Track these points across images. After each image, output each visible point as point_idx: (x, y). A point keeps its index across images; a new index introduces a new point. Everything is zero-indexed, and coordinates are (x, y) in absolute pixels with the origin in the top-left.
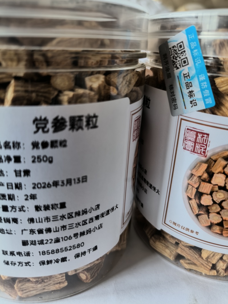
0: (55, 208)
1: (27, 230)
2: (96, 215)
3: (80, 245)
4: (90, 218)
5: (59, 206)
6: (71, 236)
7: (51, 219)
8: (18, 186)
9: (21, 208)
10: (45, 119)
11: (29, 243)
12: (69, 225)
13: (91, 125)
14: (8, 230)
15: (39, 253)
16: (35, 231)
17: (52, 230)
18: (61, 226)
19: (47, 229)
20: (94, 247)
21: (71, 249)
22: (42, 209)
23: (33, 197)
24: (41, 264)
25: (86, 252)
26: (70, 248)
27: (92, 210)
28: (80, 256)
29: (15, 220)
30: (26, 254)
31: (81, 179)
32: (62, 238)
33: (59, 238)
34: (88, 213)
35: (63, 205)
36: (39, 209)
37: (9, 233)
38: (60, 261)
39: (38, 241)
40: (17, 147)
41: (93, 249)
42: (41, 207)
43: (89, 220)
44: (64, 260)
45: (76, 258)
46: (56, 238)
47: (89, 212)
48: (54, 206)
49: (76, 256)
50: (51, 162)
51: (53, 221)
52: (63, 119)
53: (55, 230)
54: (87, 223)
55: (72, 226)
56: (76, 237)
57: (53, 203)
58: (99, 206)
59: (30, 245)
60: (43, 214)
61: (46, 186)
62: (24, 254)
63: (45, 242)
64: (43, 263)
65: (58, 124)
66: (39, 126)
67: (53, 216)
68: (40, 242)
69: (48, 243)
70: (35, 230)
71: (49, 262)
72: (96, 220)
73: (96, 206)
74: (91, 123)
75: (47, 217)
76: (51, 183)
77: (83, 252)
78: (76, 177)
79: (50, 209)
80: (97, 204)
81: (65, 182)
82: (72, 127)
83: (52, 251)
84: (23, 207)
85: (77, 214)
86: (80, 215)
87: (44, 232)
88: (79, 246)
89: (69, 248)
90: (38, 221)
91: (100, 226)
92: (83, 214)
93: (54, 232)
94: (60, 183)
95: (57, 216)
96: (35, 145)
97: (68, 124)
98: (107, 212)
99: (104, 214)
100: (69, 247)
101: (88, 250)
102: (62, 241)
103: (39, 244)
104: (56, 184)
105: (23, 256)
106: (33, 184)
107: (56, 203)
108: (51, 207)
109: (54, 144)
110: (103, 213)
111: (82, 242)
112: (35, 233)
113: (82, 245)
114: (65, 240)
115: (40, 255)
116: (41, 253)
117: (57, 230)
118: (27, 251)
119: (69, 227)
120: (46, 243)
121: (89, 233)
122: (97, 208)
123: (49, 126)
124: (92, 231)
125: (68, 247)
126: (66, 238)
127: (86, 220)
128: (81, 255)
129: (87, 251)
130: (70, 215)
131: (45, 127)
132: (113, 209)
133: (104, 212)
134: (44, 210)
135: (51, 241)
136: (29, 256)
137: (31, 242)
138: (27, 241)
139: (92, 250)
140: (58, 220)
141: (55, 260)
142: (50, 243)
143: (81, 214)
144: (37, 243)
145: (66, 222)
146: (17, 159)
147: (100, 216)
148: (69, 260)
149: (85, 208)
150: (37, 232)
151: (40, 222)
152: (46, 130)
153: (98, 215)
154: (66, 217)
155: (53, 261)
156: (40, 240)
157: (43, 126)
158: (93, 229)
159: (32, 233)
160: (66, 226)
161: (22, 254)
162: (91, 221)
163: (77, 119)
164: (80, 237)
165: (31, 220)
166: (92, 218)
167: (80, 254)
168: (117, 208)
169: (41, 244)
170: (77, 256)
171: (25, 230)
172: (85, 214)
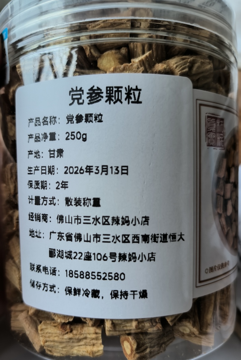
0: (87, 205)
1: (55, 233)
2: (144, 234)
3: (119, 276)
4: (135, 235)
5: (92, 202)
6: (106, 255)
7: (83, 221)
8: (51, 171)
9: (52, 201)
10: (81, 90)
11: (57, 254)
12: (104, 235)
13: (133, 100)
14: (37, 231)
15: (66, 272)
16: (63, 236)
17: (82, 237)
18: (94, 235)
19: (76, 235)
20: (142, 291)
21: (106, 278)
22: (73, 203)
23: (64, 185)
24: (68, 292)
25: (129, 295)
26: (105, 275)
27: (137, 222)
28: (119, 297)
29: (45, 217)
30: (52, 272)
31: (120, 169)
32: (94, 254)
33: (90, 253)
34: (131, 225)
35: (97, 203)
36: (69, 203)
37: (38, 237)
38: (90, 295)
39: (66, 253)
40: (53, 123)
41: (140, 293)
42: (72, 199)
43: (133, 237)
44: (96, 294)
45: (113, 298)
46: (86, 253)
47: (132, 223)
48: (86, 201)
49: (113, 294)
50: (85, 140)
51: (84, 223)
52: (98, 89)
53: (86, 240)
54: (129, 242)
55: (108, 238)
56: (114, 260)
57: (86, 196)
58: (149, 219)
59: (57, 257)
60: (73, 211)
61: (78, 172)
62: (50, 270)
63: (73, 255)
64: (69, 291)
65: (94, 95)
66: (74, 97)
67: (84, 217)
68: (68, 254)
69: (76, 258)
70: (63, 233)
71: (77, 292)
72: (144, 242)
73: (143, 217)
74: (132, 96)
75: (78, 216)
76: (84, 168)
77: (123, 291)
78: (114, 165)
79: (82, 204)
80: (144, 216)
81: (100, 169)
82: (109, 99)
83: (81, 272)
84: (54, 198)
85: (115, 220)
86: (119, 224)
87: (73, 239)
88: (117, 277)
89: (103, 276)
90: (67, 221)
91: (150, 256)
92: (123, 224)
93: (85, 241)
94: (94, 170)
95: (89, 217)
96: (70, 119)
97: (104, 95)
98: (162, 236)
99: (158, 237)
100: (104, 273)
101: (131, 291)
102: (95, 260)
103: (67, 257)
104: (89, 169)
105: (48, 274)
106: (65, 167)
107: (89, 198)
108: (82, 202)
109: (88, 118)
110: (155, 235)
111: (121, 273)
112: (64, 240)
113: (122, 277)
114: (98, 260)
115: (67, 276)
116: (68, 273)
117: (89, 240)
118: (54, 267)
119: (104, 238)
120: (75, 258)
121: (133, 260)
122: (144, 222)
123: (85, 96)
124: (137, 258)
125: (102, 272)
126: (99, 257)
127: (128, 235)
128: (121, 295)
129: (129, 293)
130: (105, 219)
131: (81, 98)
132: (174, 237)
133: (158, 235)
134: (75, 205)
135: (80, 254)
136: (55, 275)
137: (59, 253)
138: (54, 250)
139: (139, 295)
140: (90, 223)
141: (84, 290)
142: (79, 259)
143: (120, 222)
144: (65, 255)
145: (100, 229)
146: (53, 137)
147: (150, 237)
148: (103, 298)
149: (127, 215)
150: (65, 238)
151: (69, 223)
152: (81, 101)
153: (147, 234)
154: (100, 220)
155: (82, 292)
156: (68, 252)
157: (79, 97)
158: (140, 255)
159: (60, 238)
160: (100, 235)
161: (47, 271)
162: (136, 240)
163: (114, 89)
164: (119, 261)
165: (61, 218)
166: (137, 235)
167: (119, 294)
168: (181, 240)
169: (69, 258)
170: (115, 295)
171: (53, 232)
172: (126, 224)
